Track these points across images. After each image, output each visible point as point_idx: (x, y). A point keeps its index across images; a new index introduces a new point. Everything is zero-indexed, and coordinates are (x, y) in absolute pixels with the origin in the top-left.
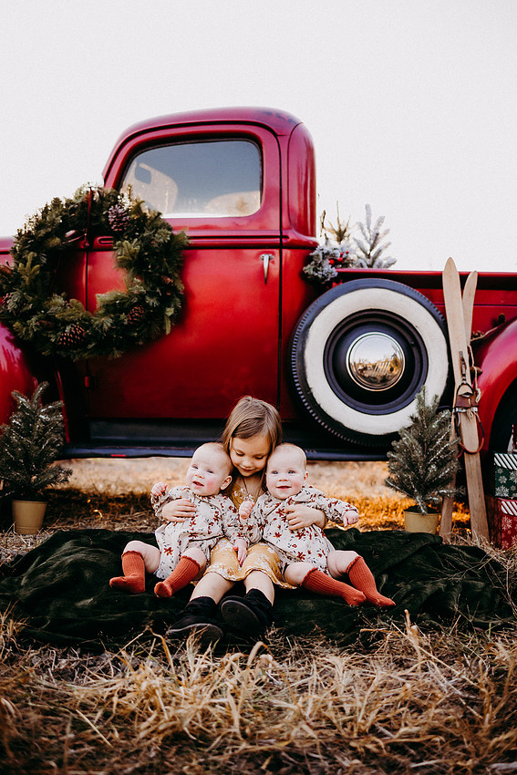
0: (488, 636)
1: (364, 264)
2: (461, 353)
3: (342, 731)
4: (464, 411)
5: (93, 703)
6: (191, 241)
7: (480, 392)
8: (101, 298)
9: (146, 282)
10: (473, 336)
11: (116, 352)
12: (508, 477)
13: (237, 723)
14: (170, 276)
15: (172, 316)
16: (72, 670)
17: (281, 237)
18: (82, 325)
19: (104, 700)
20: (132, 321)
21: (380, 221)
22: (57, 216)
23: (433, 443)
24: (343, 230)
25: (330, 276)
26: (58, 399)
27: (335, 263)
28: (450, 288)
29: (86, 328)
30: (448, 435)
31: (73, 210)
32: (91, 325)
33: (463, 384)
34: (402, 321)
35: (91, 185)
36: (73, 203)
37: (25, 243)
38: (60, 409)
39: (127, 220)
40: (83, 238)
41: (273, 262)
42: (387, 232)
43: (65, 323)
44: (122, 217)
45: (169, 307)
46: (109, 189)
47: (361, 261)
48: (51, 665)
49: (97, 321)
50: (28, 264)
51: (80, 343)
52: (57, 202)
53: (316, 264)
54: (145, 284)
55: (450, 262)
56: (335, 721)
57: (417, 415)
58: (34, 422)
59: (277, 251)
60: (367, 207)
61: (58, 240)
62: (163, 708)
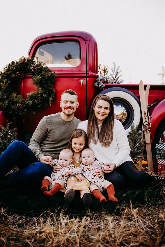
0: (157, 208)
1: (113, 82)
2: (145, 111)
3: (112, 244)
4: (146, 130)
5: (31, 236)
6: (57, 75)
7: (151, 124)
8: (29, 94)
9: (43, 89)
10: (148, 105)
11: (33, 112)
12: (160, 152)
13: (78, 243)
14: (51, 87)
15: (52, 100)
16: (23, 224)
17: (87, 74)
18: (22, 103)
19: (34, 235)
20: (39, 102)
21: (118, 68)
22: (13, 67)
23: (136, 141)
24: (106, 69)
25: (102, 86)
26: (15, 128)
27: (104, 82)
28: (141, 90)
29: (24, 104)
30: (141, 138)
31: (19, 65)
32: (25, 103)
33: (145, 121)
34: (126, 101)
35: (24, 57)
36: (19, 63)
37: (3, 76)
38: (16, 131)
39: (36, 69)
40: (22, 74)
41: (84, 82)
42: (120, 71)
43: (17, 103)
44: (35, 68)
45: (51, 97)
46: (30, 58)
47: (112, 81)
48: (16, 222)
49: (27, 102)
50: (4, 83)
51: (22, 109)
52: (13, 62)
53: (98, 83)
54: (43, 90)
55: (141, 82)
56: (109, 241)
57: (131, 132)
58: (7, 135)
59: (85, 78)
60: (114, 63)
61: (14, 75)
62: (54, 238)
